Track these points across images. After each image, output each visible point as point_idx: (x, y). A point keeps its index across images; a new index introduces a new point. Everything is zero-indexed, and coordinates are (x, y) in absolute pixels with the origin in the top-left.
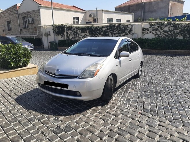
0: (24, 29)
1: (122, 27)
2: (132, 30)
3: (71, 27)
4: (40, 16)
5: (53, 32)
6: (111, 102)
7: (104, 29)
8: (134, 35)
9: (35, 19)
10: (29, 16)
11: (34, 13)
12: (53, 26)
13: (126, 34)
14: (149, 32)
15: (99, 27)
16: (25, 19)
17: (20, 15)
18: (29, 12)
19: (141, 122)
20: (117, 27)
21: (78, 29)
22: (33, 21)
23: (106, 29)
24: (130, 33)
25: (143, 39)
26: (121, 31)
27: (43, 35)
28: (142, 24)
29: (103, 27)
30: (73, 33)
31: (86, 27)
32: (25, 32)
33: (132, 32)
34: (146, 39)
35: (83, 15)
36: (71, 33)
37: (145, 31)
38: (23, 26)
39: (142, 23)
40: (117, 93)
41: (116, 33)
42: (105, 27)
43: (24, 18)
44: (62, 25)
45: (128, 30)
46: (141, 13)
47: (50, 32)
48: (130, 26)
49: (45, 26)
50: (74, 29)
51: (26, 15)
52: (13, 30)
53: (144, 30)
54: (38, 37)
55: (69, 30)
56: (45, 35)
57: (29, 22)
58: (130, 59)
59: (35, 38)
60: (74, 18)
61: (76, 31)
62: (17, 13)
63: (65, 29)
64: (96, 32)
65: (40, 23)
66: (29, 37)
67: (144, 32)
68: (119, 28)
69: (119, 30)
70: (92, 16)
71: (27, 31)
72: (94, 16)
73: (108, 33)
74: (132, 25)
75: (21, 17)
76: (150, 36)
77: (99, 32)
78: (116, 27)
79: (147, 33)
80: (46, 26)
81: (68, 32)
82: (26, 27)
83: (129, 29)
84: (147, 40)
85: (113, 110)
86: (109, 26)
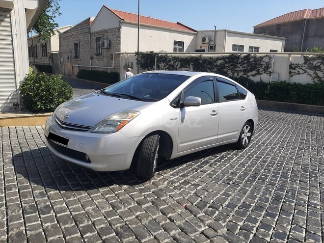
0: (97, 57)
1: (251, 60)
2: (269, 66)
3: (165, 57)
4: (120, 37)
5: (137, 63)
6: (152, 181)
7: (219, 62)
8: (273, 75)
9: (113, 42)
10: (105, 37)
11: (112, 32)
12: (137, 53)
13: (258, 72)
14: (301, 71)
15: (211, 58)
16: (99, 41)
17: (93, 34)
18: (106, 31)
19: (173, 221)
20: (243, 60)
21: (175, 61)
22: (110, 44)
23: (224, 62)
24: (265, 72)
25: (289, 84)
26: (249, 67)
27: (122, 67)
28: (289, 57)
29: (218, 59)
30: (167, 66)
31: (189, 58)
32: (97, 62)
33: (269, 70)
34: (295, 83)
35: (192, 37)
36: (164, 66)
37: (294, 69)
38: (96, 53)
39: (290, 54)
40: (177, 169)
41: (241, 71)
42: (221, 59)
43: (98, 39)
44: (152, 52)
45: (263, 67)
46: (300, 37)
47: (132, 63)
48: (266, 60)
49: (125, 53)
50: (170, 61)
51: (101, 36)
52: (81, 58)
53: (292, 67)
54: (114, 71)
55: (161, 61)
56: (124, 68)
57: (104, 46)
58: (215, 112)
59: (109, 72)
60: (175, 43)
61: (172, 64)
62: (90, 32)
63: (156, 59)
64: (206, 66)
65: (120, 48)
66: (102, 70)
67: (292, 71)
68: (245, 62)
69: (246, 65)
70: (207, 41)
71: (100, 61)
72: (210, 40)
73: (225, 70)
74: (270, 58)
75: (94, 38)
76: (304, 79)
77: (210, 67)
78: (240, 60)
79: (299, 73)
80: (128, 53)
81: (160, 65)
82: (99, 54)
83: (264, 63)
84: (297, 86)
85: (143, 194)
86: (228, 58)
